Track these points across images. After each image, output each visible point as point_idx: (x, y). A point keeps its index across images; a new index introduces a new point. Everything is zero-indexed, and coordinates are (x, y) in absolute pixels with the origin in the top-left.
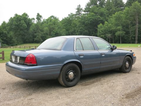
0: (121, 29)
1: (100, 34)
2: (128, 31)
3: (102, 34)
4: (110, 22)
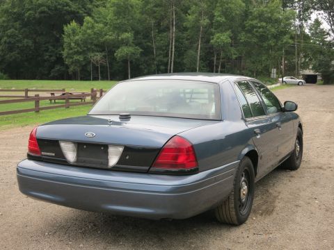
0: (131, 40)
1: (71, 51)
2: (148, 46)
3: (78, 53)
4: (98, 20)
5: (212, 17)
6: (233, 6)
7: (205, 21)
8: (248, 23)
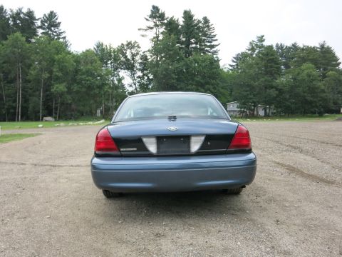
5: (51, 72)
6: (67, 64)
7: (46, 75)
8: (79, 77)
